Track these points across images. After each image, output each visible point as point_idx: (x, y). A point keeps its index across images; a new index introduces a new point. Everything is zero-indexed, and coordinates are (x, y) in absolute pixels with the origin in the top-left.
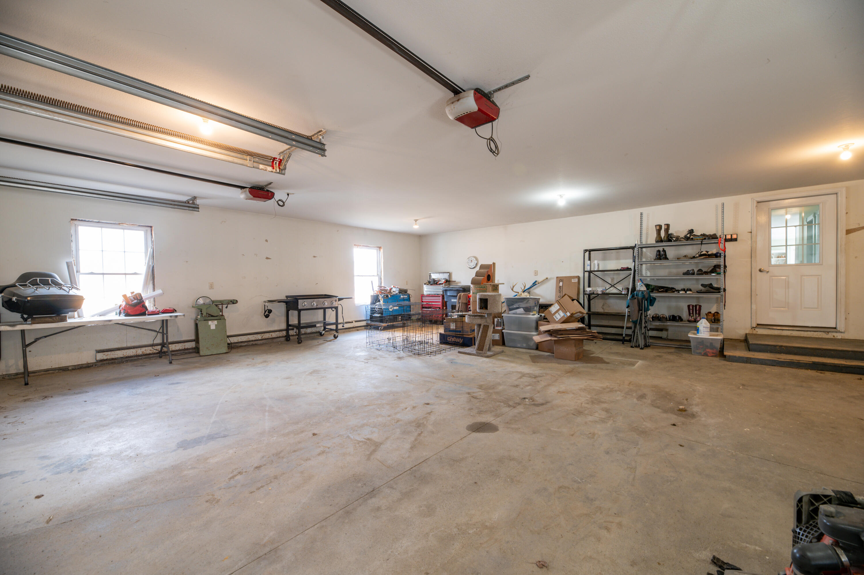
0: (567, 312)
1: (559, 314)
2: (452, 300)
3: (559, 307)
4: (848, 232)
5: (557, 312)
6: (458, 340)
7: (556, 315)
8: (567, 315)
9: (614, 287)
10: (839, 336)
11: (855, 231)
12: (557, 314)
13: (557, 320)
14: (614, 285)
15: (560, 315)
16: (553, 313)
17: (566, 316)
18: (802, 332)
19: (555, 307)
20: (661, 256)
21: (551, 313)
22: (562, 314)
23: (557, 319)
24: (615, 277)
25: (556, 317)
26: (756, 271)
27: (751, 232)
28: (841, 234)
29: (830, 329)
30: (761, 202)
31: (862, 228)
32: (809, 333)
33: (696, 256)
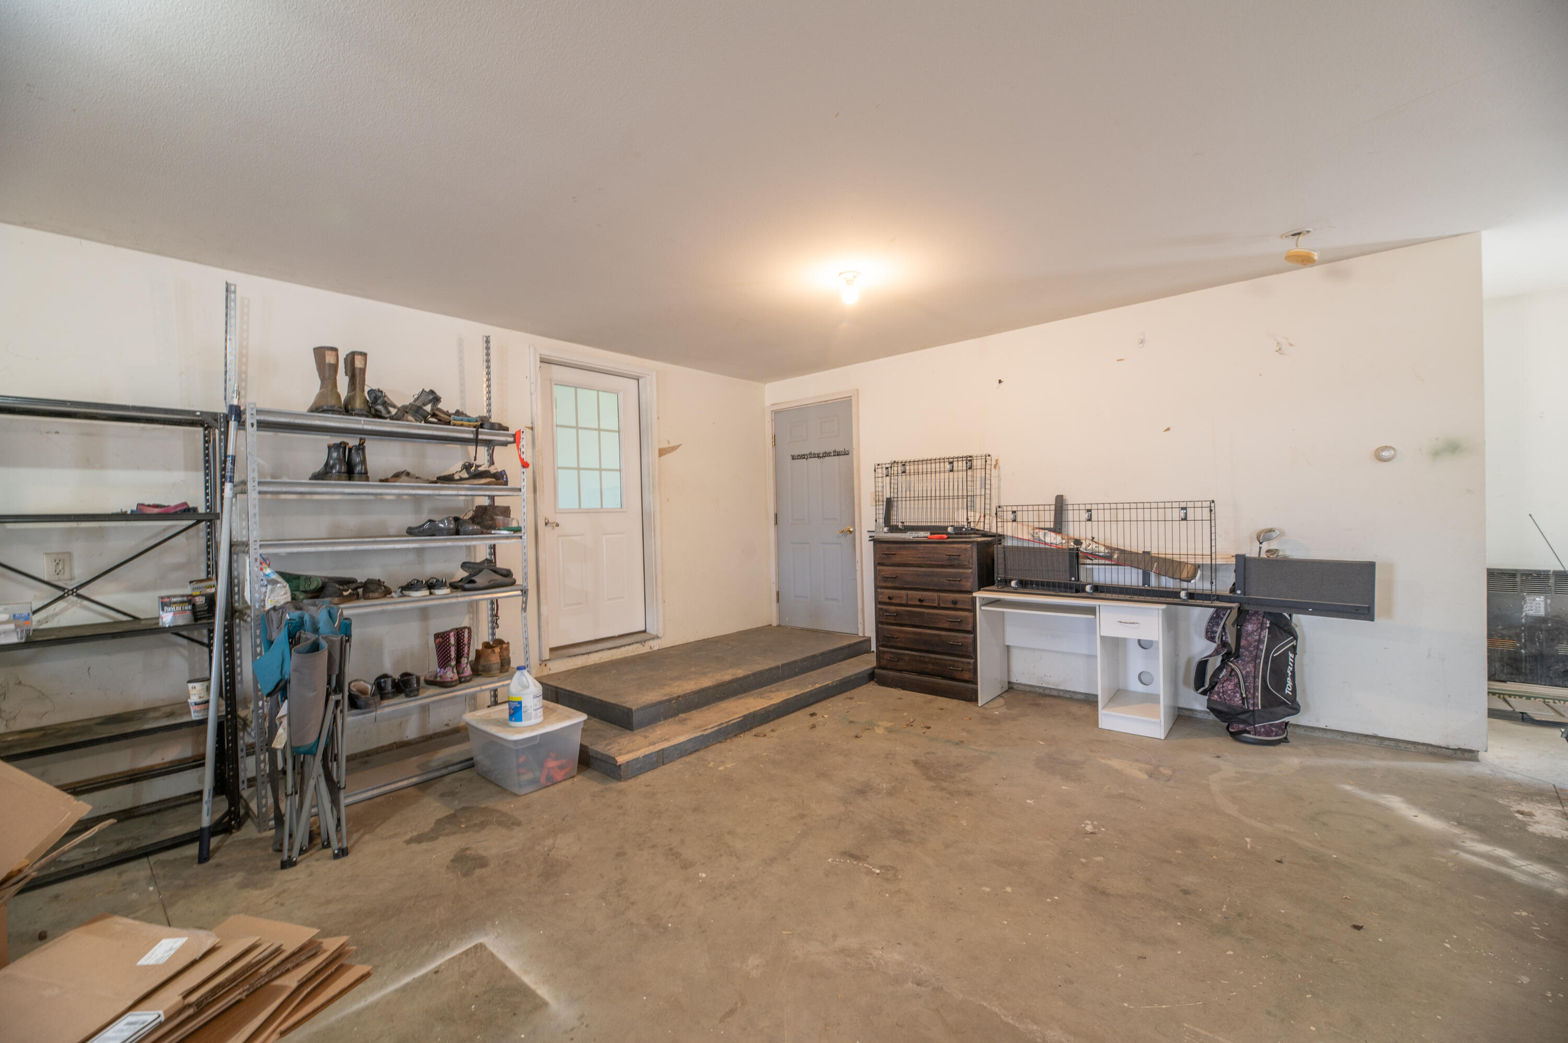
4: (662, 452)
9: (79, 596)
11: (669, 452)
14: (78, 588)
18: (615, 651)
24: (78, 548)
26: (541, 523)
27: (532, 429)
28: (651, 456)
29: (641, 635)
30: (543, 361)
31: (674, 449)
32: (623, 649)
33: (457, 477)
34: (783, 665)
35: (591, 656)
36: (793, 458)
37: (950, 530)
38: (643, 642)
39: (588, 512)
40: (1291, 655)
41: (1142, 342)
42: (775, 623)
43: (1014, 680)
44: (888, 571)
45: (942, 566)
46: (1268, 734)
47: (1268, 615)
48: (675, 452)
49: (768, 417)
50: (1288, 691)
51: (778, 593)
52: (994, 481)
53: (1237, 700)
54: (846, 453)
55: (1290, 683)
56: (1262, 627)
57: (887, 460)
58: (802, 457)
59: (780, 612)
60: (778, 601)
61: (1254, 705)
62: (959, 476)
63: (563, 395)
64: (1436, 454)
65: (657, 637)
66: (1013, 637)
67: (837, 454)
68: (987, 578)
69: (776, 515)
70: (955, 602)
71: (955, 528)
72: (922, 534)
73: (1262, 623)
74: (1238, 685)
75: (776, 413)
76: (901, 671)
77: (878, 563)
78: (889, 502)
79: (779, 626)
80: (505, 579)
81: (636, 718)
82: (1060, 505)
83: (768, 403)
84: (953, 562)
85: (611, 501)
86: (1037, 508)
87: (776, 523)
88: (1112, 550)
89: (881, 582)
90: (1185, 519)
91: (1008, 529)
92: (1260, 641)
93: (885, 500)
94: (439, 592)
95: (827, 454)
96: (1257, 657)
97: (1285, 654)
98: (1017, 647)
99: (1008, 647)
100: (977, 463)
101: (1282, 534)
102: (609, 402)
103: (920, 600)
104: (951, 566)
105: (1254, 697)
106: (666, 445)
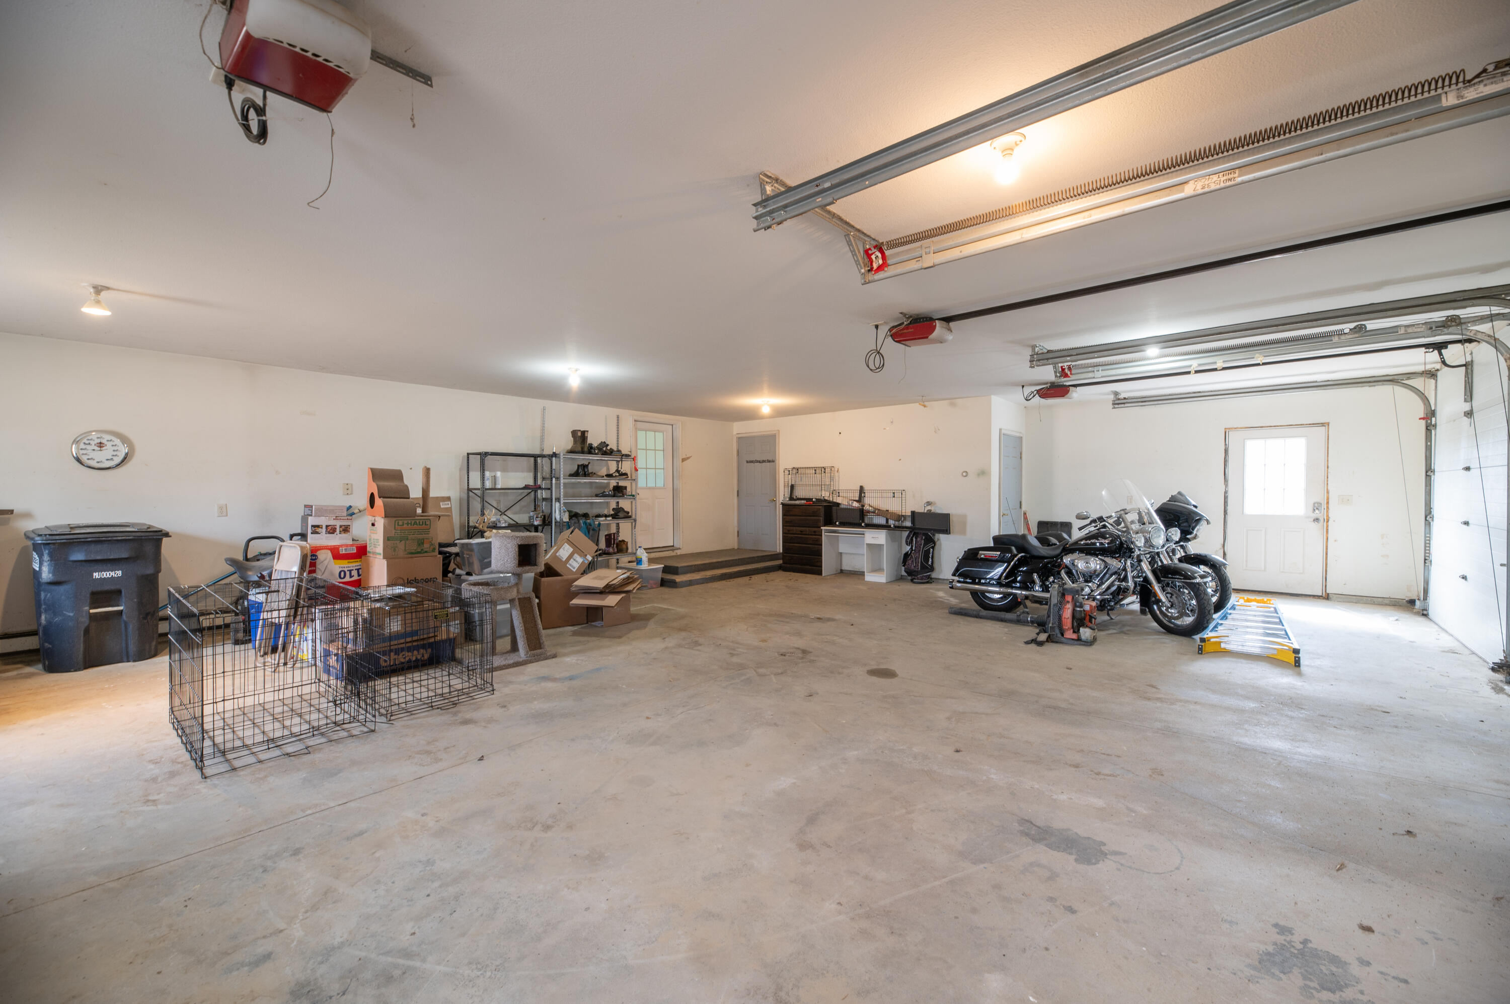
0: (586, 555)
1: (574, 560)
2: (96, 575)
3: (571, 550)
4: (683, 460)
5: (570, 557)
6: (415, 656)
7: (570, 562)
8: (588, 560)
10: (679, 552)
11: (686, 460)
12: (572, 560)
13: (574, 570)
15: (577, 562)
16: (564, 560)
17: (586, 562)
18: (661, 553)
19: (566, 549)
20: (582, 471)
21: (562, 561)
22: (580, 560)
23: (574, 568)
24: (502, 499)
25: (570, 565)
26: (636, 493)
27: (633, 452)
28: (678, 462)
29: (672, 548)
30: (635, 421)
31: (688, 458)
32: (664, 553)
33: (614, 475)
34: (739, 559)
35: (652, 554)
36: (747, 462)
37: (814, 500)
38: (673, 550)
39: (650, 488)
40: (931, 550)
41: (892, 422)
42: (736, 547)
43: (843, 569)
44: (789, 518)
45: (811, 516)
46: (922, 579)
47: (924, 534)
48: (689, 460)
49: (735, 440)
50: (930, 563)
51: (738, 532)
52: (837, 478)
53: (913, 567)
54: (773, 461)
55: (930, 560)
56: (922, 539)
57: (790, 467)
58: (752, 462)
59: (739, 543)
60: (738, 536)
61: (918, 568)
62: (818, 476)
63: (641, 434)
64: (979, 475)
65: (680, 549)
66: (842, 548)
67: (769, 461)
68: (829, 522)
69: (738, 491)
70: (815, 532)
71: (817, 499)
72: (803, 502)
73: (922, 538)
74: (913, 561)
75: (739, 438)
76: (792, 564)
77: (784, 515)
78: (792, 487)
79: (738, 549)
80: (627, 516)
81: (680, 570)
82: (862, 489)
83: (735, 433)
84: (815, 514)
85: (660, 484)
86: (853, 491)
87: (738, 495)
88: (876, 509)
89: (786, 523)
90: (894, 497)
91: (838, 500)
92: (921, 544)
93: (790, 485)
94: (608, 519)
95: (764, 461)
96: (920, 550)
97: (929, 549)
98: (846, 553)
99: (841, 553)
100: (828, 470)
101: (935, 504)
102: (659, 436)
103: (801, 531)
104: (814, 516)
105: (918, 565)
106: (684, 457)
